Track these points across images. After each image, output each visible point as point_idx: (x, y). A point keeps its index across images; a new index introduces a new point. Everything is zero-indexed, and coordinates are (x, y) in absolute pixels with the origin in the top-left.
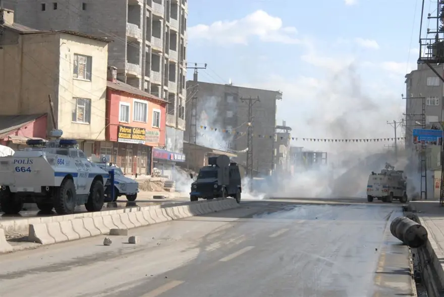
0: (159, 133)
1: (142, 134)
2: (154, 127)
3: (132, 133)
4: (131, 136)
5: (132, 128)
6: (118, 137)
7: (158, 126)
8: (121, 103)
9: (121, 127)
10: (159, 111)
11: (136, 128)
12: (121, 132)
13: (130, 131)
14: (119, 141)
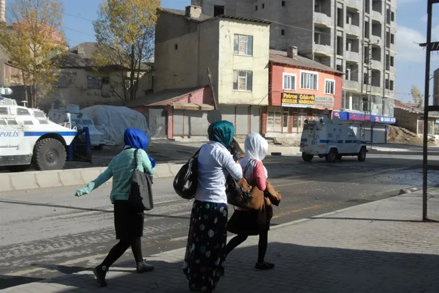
0: (333, 99)
1: (310, 100)
2: (328, 93)
3: (298, 99)
4: (298, 101)
5: (298, 95)
6: (282, 102)
7: (332, 92)
8: (284, 74)
9: (284, 94)
10: (334, 81)
11: (303, 95)
12: (285, 98)
13: (296, 97)
14: (283, 106)
